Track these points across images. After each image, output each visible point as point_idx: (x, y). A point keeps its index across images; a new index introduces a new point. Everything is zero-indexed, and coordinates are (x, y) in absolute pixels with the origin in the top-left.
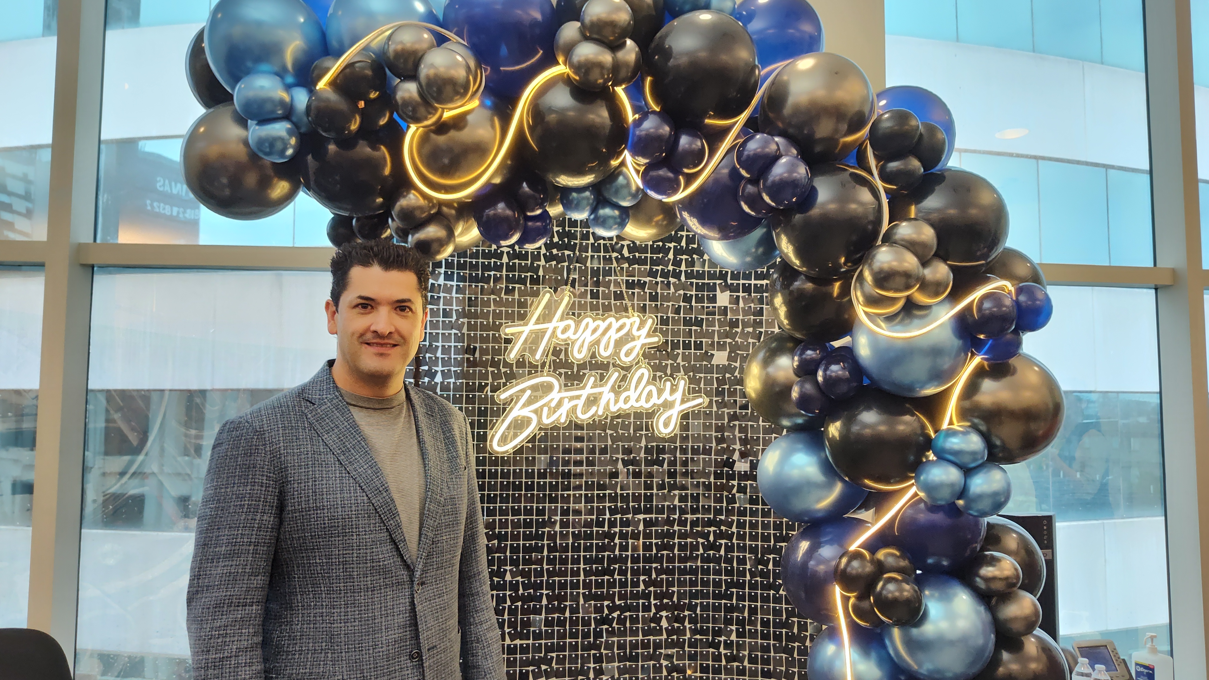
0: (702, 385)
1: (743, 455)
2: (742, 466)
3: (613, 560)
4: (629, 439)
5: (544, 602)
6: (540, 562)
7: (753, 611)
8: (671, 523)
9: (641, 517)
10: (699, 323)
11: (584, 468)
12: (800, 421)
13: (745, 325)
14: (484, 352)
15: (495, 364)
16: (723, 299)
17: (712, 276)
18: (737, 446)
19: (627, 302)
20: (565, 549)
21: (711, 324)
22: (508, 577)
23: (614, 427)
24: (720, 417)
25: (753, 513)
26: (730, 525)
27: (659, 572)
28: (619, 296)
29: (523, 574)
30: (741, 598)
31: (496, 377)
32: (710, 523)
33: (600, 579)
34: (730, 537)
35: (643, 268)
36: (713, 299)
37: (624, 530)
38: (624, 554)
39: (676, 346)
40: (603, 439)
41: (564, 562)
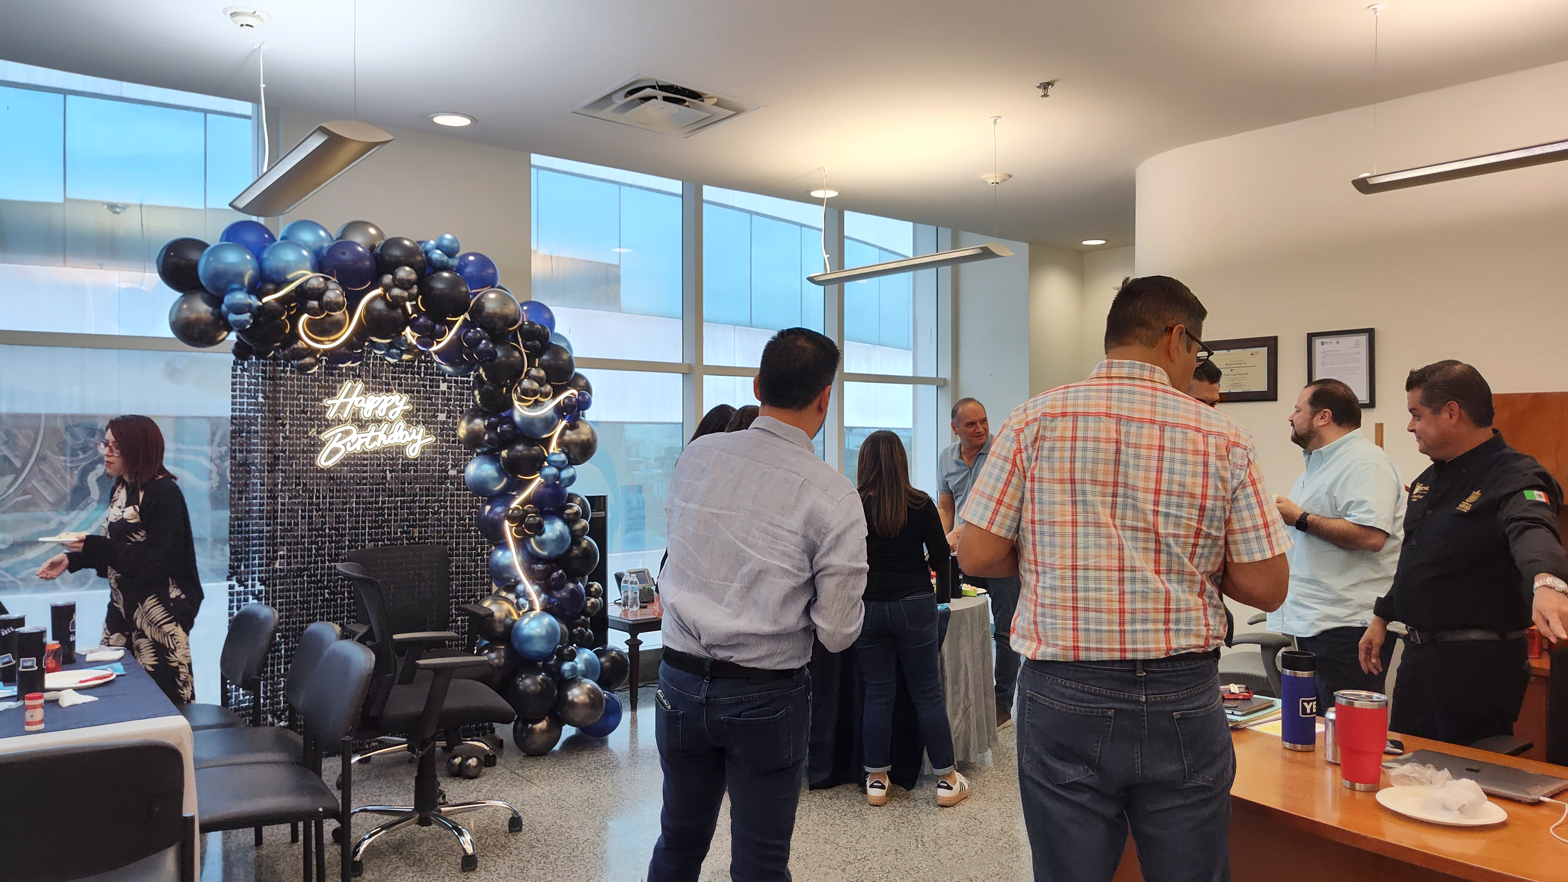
0: (432, 431)
1: (453, 467)
2: (452, 473)
3: (383, 522)
4: (392, 459)
5: (347, 543)
6: (345, 523)
7: (457, 544)
8: (415, 502)
9: (399, 499)
10: (430, 399)
11: (368, 474)
12: (485, 449)
13: (455, 400)
14: (312, 413)
15: (320, 420)
16: (443, 387)
17: (438, 375)
18: (450, 462)
19: (392, 387)
20: (358, 516)
21: (437, 399)
22: (327, 531)
23: (384, 453)
24: (442, 447)
25: (459, 496)
26: (446, 502)
27: (408, 527)
28: (388, 384)
29: (335, 529)
30: (451, 538)
31: (319, 426)
32: (435, 501)
33: (376, 531)
34: (446, 508)
35: (400, 369)
36: (438, 387)
37: (390, 505)
38: (390, 518)
39: (418, 410)
40: (379, 459)
41: (357, 522)
